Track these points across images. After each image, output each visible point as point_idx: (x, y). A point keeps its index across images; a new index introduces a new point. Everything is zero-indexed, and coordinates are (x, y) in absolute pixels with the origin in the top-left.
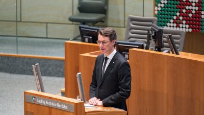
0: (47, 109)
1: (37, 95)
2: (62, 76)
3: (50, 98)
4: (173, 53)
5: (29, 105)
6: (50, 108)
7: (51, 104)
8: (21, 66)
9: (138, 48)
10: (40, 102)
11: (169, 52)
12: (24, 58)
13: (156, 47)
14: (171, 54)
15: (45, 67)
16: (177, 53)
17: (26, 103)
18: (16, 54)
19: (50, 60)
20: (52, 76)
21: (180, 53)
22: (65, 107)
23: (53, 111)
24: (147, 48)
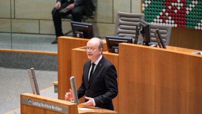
0: (42, 111)
4: (160, 47)
5: (25, 107)
6: (45, 110)
7: (47, 106)
8: (16, 61)
9: (127, 42)
10: (35, 104)
11: (156, 46)
12: (18, 53)
13: (144, 42)
14: (158, 48)
15: (38, 62)
16: (164, 47)
17: (22, 105)
20: (45, 70)
21: (166, 46)
22: (59, 109)
23: (48, 113)
24: (136, 43)
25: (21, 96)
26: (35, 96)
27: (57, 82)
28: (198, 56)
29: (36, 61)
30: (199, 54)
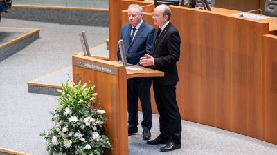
0: (93, 72)
1: (84, 59)
2: (107, 26)
3: (95, 62)
4: (205, 9)
5: (77, 68)
6: (96, 71)
7: (97, 67)
8: (70, 18)
9: (174, 4)
10: (87, 65)
11: (201, 9)
12: (73, 10)
13: (190, 4)
14: (203, 11)
15: (92, 18)
16: (209, 9)
17: (74, 66)
18: (65, 7)
19: (96, 11)
21: (211, 8)
22: (109, 70)
23: (98, 74)
24: (182, 5)
25: (73, 57)
26: (87, 58)
27: (108, 40)
28: (241, 18)
29: (90, 17)
30: (242, 16)
